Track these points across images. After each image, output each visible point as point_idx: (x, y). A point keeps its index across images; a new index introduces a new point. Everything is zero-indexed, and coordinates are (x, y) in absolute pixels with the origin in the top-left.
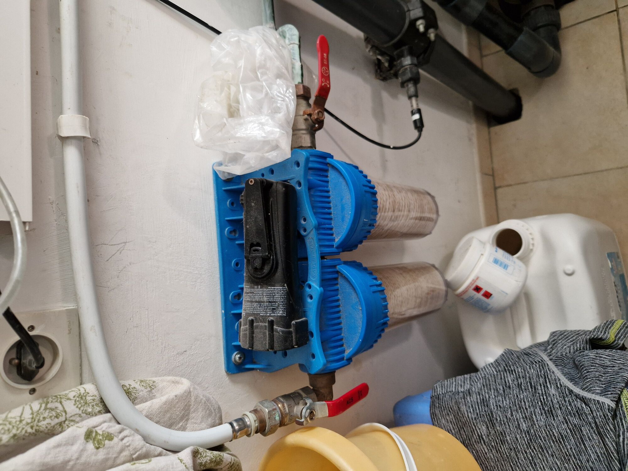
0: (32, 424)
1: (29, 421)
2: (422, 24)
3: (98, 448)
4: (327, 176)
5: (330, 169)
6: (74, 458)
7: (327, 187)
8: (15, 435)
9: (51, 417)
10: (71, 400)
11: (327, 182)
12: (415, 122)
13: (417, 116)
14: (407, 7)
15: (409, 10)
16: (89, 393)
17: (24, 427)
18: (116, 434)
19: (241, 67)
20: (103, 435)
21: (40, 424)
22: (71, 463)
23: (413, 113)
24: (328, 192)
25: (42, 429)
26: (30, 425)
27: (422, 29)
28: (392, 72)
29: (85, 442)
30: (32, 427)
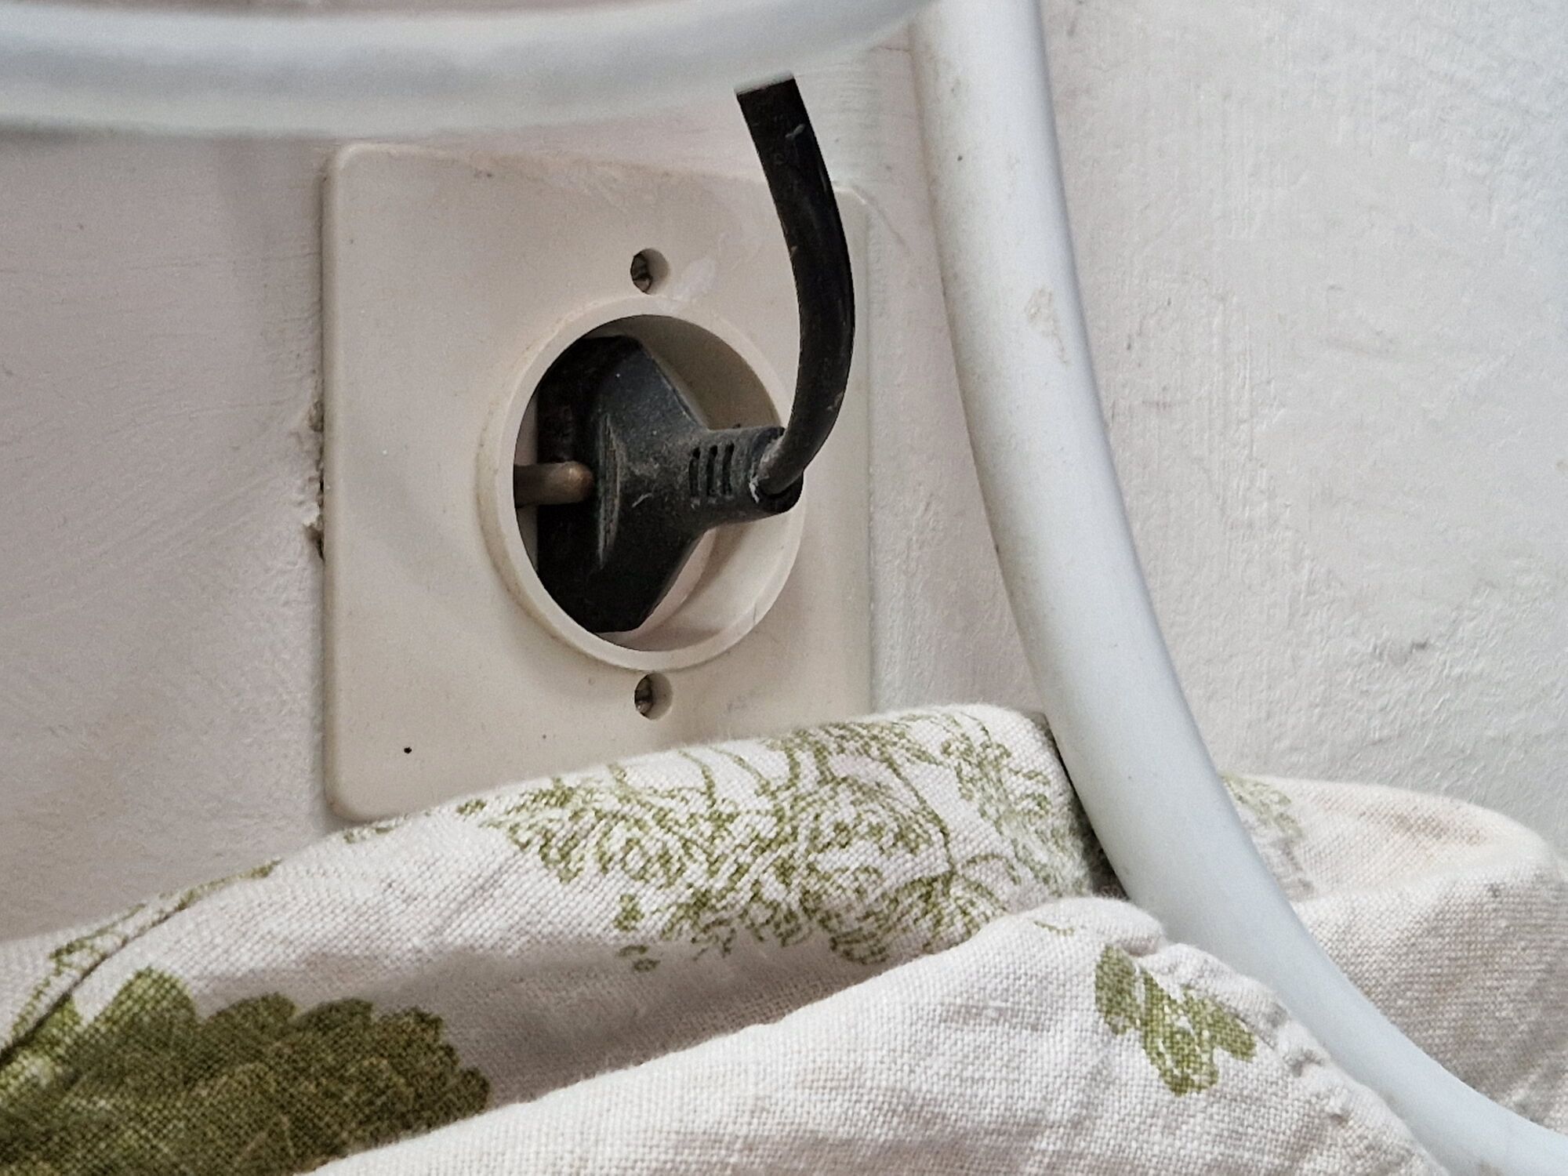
0: (784, 851)
1: (767, 828)
3: (1179, 1086)
6: (1057, 1112)
8: (701, 901)
9: (876, 831)
10: (931, 760)
16: (1009, 755)
17: (745, 858)
18: (1262, 1026)
20: (1188, 1006)
21: (827, 862)
22: (1047, 1143)
25: (834, 899)
26: (769, 857)
29: (1103, 1026)
30: (784, 871)
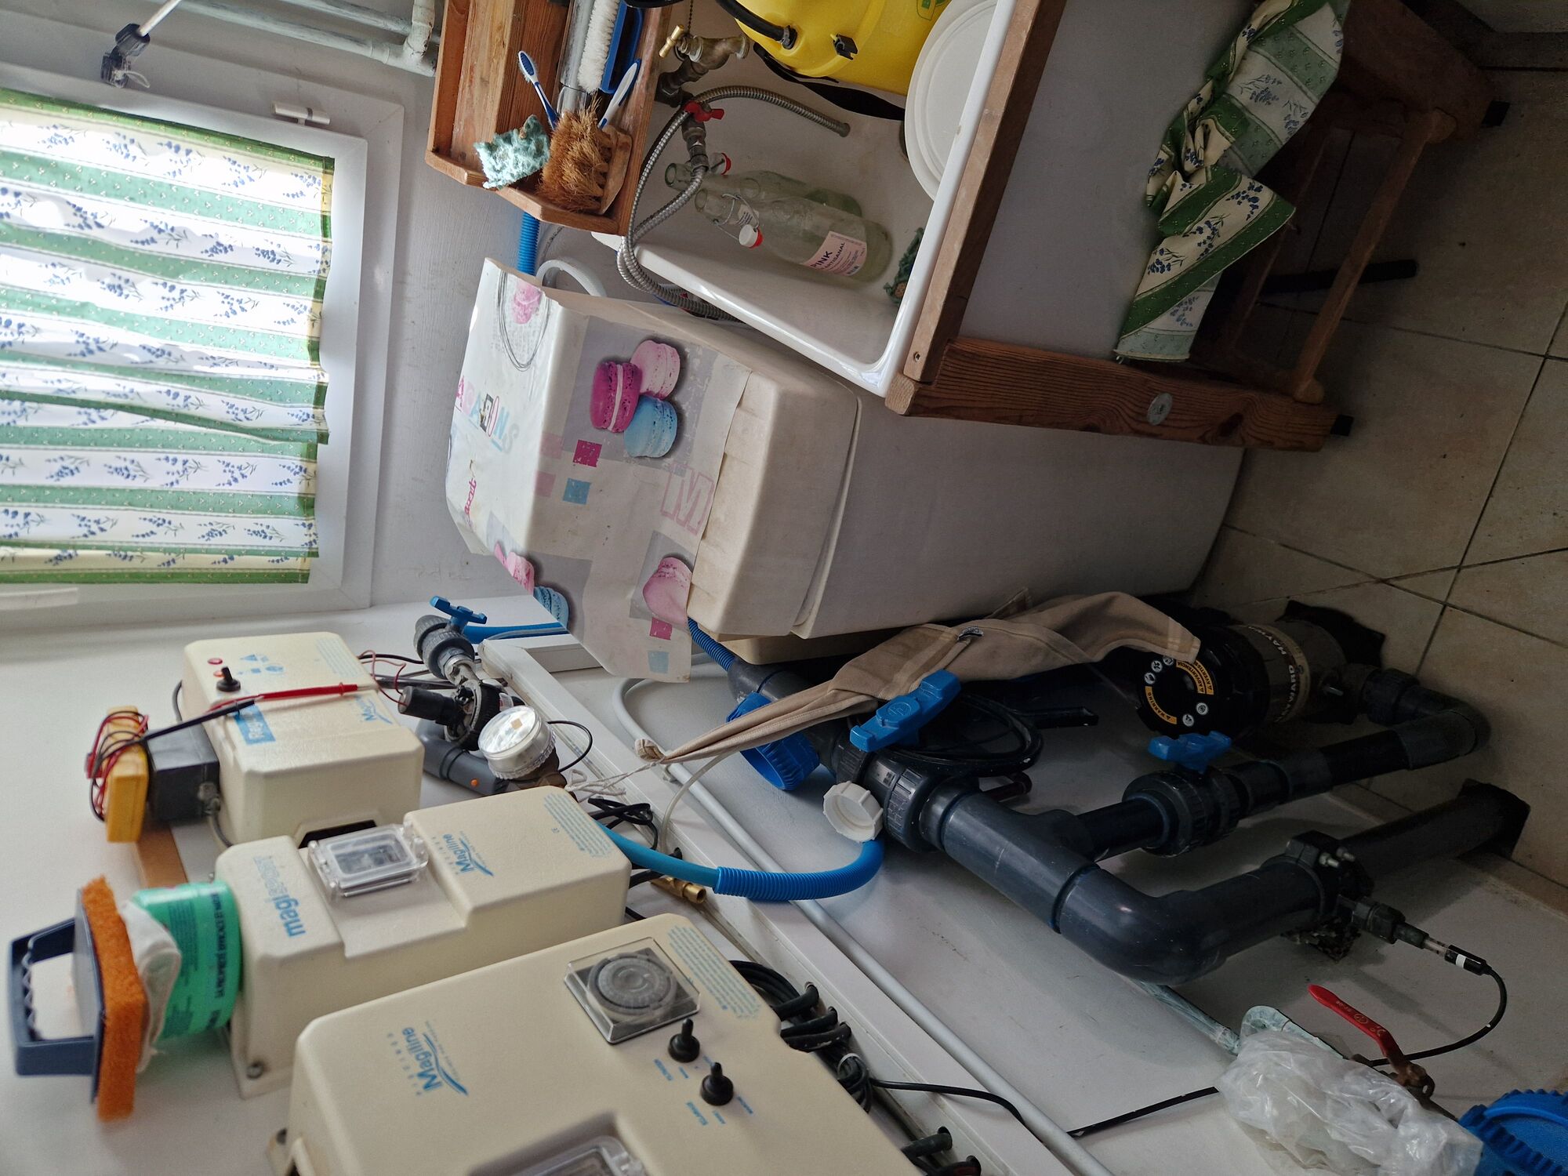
2: (1327, 860)
4: (1512, 1138)
5: (1504, 1125)
7: (1530, 1150)
11: (1521, 1144)
12: (1467, 966)
13: (1461, 959)
14: (1291, 858)
15: (1297, 860)
19: (1298, 1101)
23: (1453, 960)
24: (1539, 1156)
27: (1333, 863)
28: (1347, 935)
